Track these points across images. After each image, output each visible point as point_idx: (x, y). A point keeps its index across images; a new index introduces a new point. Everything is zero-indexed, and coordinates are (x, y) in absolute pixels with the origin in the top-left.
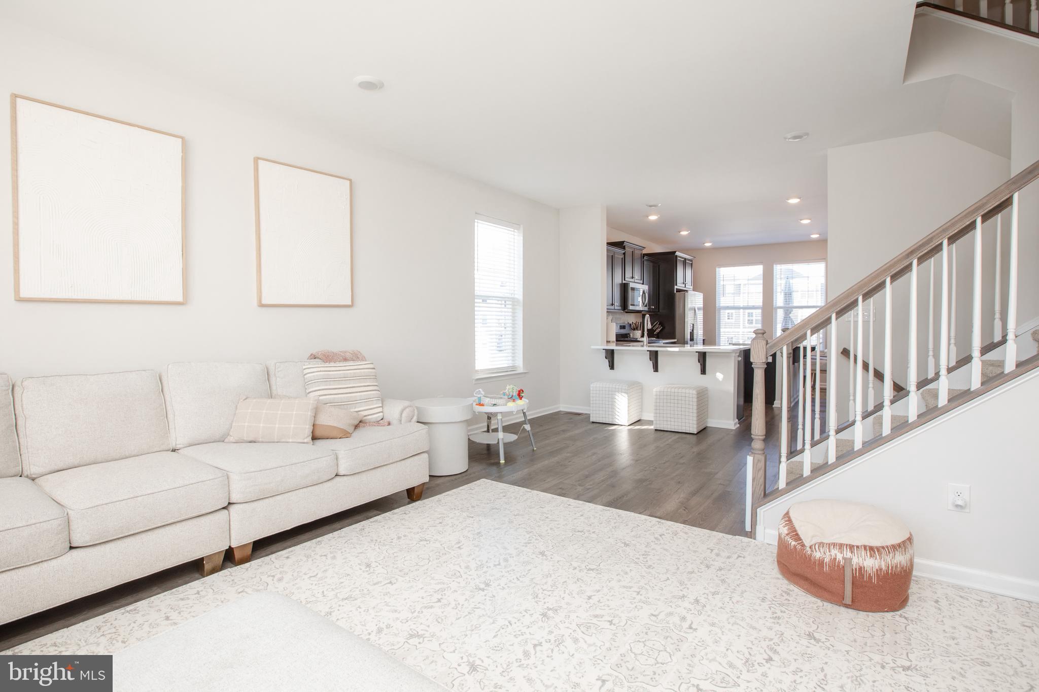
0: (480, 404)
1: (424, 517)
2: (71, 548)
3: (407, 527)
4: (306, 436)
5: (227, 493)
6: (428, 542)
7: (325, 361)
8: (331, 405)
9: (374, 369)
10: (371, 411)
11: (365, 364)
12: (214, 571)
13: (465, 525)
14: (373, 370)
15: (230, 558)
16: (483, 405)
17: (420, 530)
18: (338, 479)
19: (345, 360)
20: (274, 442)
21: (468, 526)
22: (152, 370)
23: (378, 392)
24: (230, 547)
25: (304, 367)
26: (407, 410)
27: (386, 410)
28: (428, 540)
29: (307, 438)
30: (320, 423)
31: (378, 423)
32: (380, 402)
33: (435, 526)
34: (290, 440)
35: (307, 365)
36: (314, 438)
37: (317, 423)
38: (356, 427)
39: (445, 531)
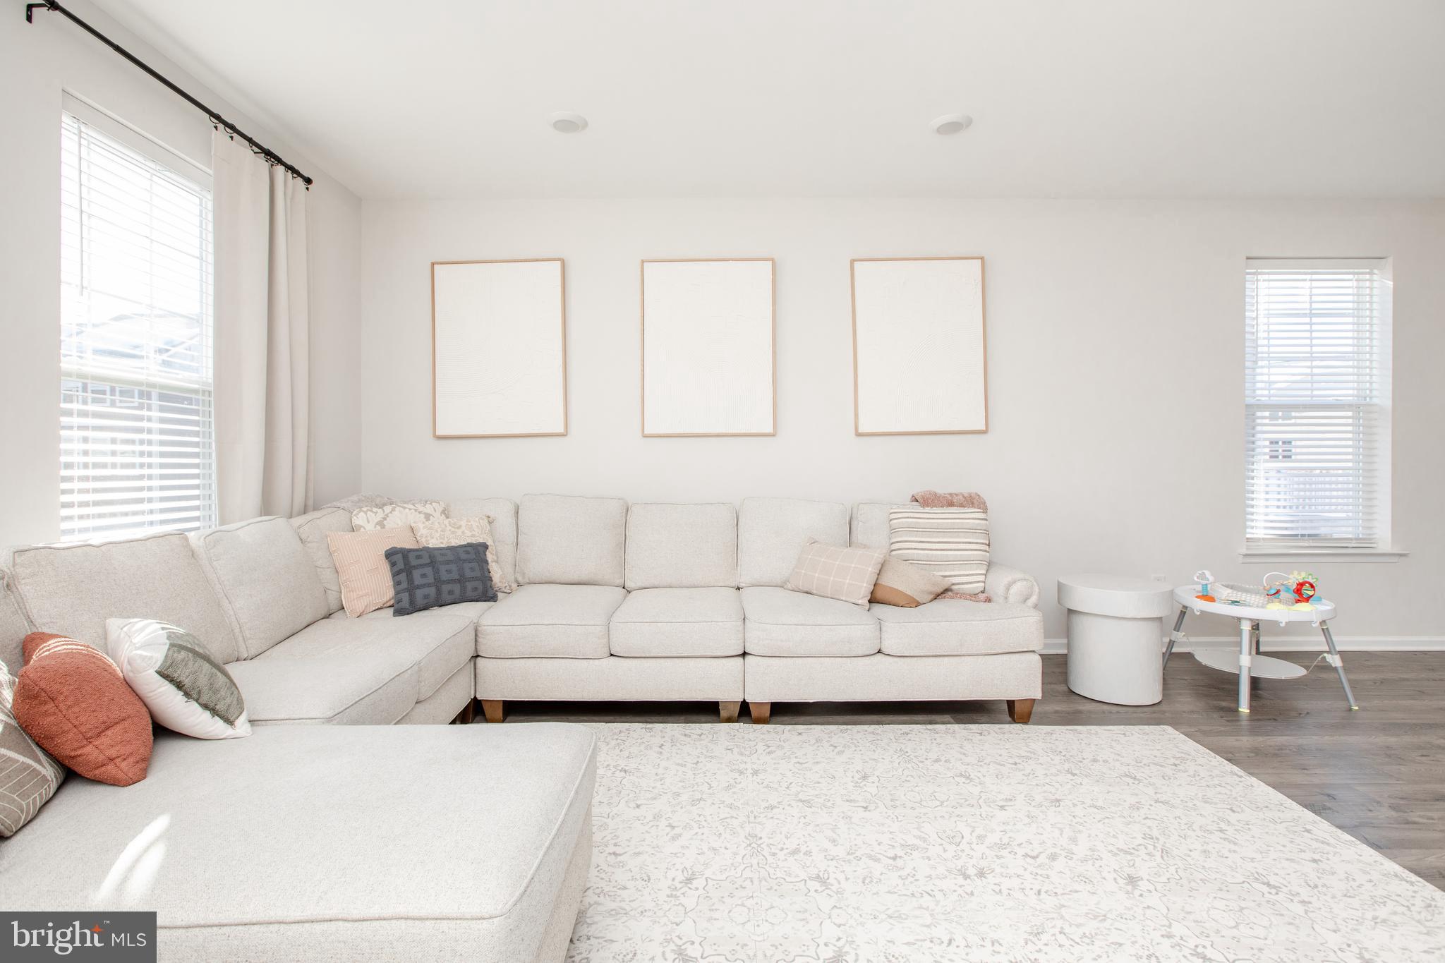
0: (1208, 597)
1: (1153, 748)
2: (612, 655)
3: (1116, 752)
4: (861, 596)
5: (742, 641)
6: (1137, 782)
7: (923, 506)
8: (911, 563)
9: (986, 520)
10: (968, 578)
11: (971, 512)
12: (729, 720)
13: (1217, 782)
14: (985, 522)
15: (745, 712)
16: (1212, 599)
17: (1134, 763)
18: (879, 656)
19: (951, 504)
20: (827, 597)
21: (1223, 785)
22: (730, 503)
23: (984, 553)
24: (744, 699)
25: (892, 511)
26: (1019, 584)
27: (989, 580)
28: (1138, 780)
29: (862, 598)
30: (883, 583)
31: (973, 597)
32: (985, 567)
33: (1162, 766)
34: (844, 599)
35: (895, 509)
36: (873, 601)
37: (880, 582)
38: (937, 596)
39: (1175, 778)
